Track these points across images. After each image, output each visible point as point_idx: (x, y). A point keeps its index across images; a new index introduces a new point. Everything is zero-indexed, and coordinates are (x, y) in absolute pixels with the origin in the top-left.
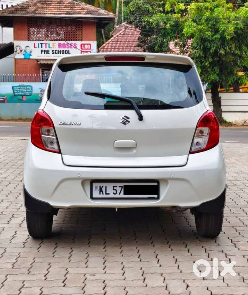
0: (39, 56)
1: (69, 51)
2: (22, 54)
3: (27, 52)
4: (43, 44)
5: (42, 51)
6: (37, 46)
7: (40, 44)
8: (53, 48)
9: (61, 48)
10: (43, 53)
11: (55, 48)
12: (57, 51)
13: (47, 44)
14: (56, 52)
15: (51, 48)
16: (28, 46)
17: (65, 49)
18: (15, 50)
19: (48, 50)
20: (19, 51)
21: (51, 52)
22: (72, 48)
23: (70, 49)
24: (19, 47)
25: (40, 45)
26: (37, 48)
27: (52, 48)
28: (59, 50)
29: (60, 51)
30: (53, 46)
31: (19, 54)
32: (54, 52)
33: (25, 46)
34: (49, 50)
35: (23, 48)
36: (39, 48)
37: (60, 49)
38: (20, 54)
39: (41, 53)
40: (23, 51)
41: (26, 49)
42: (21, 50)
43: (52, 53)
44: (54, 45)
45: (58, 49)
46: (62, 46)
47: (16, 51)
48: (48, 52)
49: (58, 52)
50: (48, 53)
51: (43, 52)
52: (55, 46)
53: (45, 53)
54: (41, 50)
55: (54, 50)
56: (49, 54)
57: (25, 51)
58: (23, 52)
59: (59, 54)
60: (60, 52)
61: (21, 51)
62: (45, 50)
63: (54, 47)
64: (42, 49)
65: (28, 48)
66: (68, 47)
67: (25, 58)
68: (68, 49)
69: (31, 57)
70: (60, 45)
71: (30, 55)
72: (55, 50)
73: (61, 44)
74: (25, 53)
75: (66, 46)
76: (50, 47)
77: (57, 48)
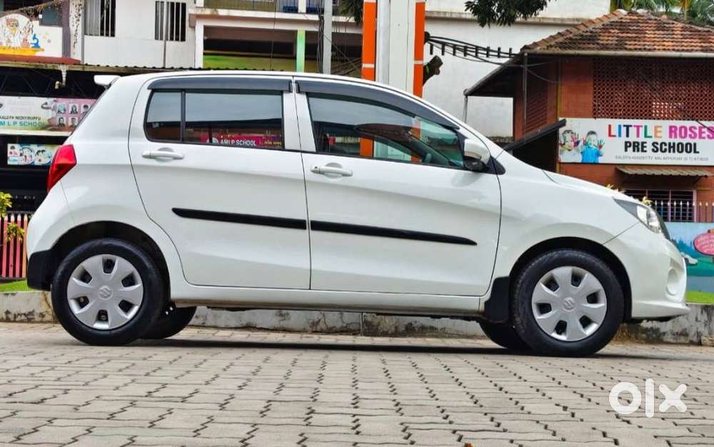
0: (620, 157)
1: (695, 144)
2: (578, 150)
3: (591, 146)
4: (631, 126)
5: (627, 145)
6: (615, 131)
7: (624, 126)
8: (656, 136)
9: (676, 137)
10: (630, 149)
11: (661, 137)
12: (666, 145)
13: (640, 128)
14: (664, 147)
15: (651, 137)
16: (593, 133)
17: (685, 141)
18: (562, 140)
19: (643, 143)
20: (570, 143)
21: (649, 147)
22: (704, 138)
23: (697, 140)
24: (572, 133)
25: (624, 130)
26: (615, 136)
27: (653, 136)
28: (670, 144)
29: (674, 144)
30: (656, 132)
31: (569, 150)
32: (659, 146)
33: (587, 132)
34: (645, 143)
35: (582, 136)
36: (620, 136)
37: (672, 140)
38: (573, 151)
39: (626, 150)
40: (581, 143)
41: (587, 140)
42: (576, 141)
43: (653, 150)
44: (659, 129)
45: (667, 140)
46: (678, 132)
47: (564, 144)
48: (643, 147)
49: (667, 147)
50: (643, 151)
51: (630, 146)
52: (660, 132)
53: (634, 151)
54: (626, 143)
55: (657, 144)
56: (646, 151)
57: (585, 143)
58: (581, 147)
59: (670, 151)
60: (674, 147)
61: (577, 143)
62: (634, 143)
63: (659, 134)
64: (628, 140)
65: (593, 137)
66: (693, 135)
67: (585, 161)
68: (692, 141)
69: (601, 160)
70: (672, 130)
71: (599, 154)
72: (659, 143)
73: (675, 127)
74: (584, 148)
75: (689, 133)
76: (648, 134)
77: (665, 137)
